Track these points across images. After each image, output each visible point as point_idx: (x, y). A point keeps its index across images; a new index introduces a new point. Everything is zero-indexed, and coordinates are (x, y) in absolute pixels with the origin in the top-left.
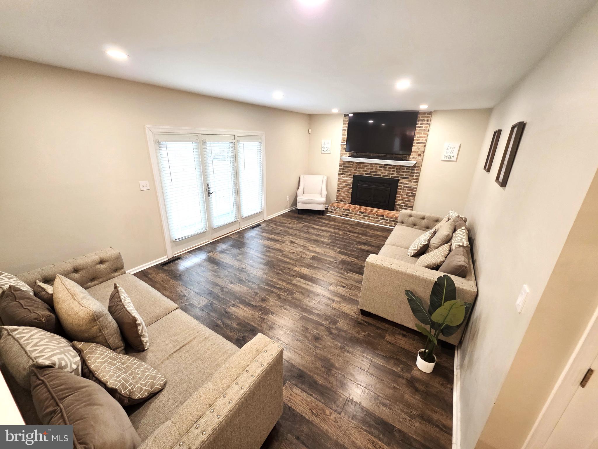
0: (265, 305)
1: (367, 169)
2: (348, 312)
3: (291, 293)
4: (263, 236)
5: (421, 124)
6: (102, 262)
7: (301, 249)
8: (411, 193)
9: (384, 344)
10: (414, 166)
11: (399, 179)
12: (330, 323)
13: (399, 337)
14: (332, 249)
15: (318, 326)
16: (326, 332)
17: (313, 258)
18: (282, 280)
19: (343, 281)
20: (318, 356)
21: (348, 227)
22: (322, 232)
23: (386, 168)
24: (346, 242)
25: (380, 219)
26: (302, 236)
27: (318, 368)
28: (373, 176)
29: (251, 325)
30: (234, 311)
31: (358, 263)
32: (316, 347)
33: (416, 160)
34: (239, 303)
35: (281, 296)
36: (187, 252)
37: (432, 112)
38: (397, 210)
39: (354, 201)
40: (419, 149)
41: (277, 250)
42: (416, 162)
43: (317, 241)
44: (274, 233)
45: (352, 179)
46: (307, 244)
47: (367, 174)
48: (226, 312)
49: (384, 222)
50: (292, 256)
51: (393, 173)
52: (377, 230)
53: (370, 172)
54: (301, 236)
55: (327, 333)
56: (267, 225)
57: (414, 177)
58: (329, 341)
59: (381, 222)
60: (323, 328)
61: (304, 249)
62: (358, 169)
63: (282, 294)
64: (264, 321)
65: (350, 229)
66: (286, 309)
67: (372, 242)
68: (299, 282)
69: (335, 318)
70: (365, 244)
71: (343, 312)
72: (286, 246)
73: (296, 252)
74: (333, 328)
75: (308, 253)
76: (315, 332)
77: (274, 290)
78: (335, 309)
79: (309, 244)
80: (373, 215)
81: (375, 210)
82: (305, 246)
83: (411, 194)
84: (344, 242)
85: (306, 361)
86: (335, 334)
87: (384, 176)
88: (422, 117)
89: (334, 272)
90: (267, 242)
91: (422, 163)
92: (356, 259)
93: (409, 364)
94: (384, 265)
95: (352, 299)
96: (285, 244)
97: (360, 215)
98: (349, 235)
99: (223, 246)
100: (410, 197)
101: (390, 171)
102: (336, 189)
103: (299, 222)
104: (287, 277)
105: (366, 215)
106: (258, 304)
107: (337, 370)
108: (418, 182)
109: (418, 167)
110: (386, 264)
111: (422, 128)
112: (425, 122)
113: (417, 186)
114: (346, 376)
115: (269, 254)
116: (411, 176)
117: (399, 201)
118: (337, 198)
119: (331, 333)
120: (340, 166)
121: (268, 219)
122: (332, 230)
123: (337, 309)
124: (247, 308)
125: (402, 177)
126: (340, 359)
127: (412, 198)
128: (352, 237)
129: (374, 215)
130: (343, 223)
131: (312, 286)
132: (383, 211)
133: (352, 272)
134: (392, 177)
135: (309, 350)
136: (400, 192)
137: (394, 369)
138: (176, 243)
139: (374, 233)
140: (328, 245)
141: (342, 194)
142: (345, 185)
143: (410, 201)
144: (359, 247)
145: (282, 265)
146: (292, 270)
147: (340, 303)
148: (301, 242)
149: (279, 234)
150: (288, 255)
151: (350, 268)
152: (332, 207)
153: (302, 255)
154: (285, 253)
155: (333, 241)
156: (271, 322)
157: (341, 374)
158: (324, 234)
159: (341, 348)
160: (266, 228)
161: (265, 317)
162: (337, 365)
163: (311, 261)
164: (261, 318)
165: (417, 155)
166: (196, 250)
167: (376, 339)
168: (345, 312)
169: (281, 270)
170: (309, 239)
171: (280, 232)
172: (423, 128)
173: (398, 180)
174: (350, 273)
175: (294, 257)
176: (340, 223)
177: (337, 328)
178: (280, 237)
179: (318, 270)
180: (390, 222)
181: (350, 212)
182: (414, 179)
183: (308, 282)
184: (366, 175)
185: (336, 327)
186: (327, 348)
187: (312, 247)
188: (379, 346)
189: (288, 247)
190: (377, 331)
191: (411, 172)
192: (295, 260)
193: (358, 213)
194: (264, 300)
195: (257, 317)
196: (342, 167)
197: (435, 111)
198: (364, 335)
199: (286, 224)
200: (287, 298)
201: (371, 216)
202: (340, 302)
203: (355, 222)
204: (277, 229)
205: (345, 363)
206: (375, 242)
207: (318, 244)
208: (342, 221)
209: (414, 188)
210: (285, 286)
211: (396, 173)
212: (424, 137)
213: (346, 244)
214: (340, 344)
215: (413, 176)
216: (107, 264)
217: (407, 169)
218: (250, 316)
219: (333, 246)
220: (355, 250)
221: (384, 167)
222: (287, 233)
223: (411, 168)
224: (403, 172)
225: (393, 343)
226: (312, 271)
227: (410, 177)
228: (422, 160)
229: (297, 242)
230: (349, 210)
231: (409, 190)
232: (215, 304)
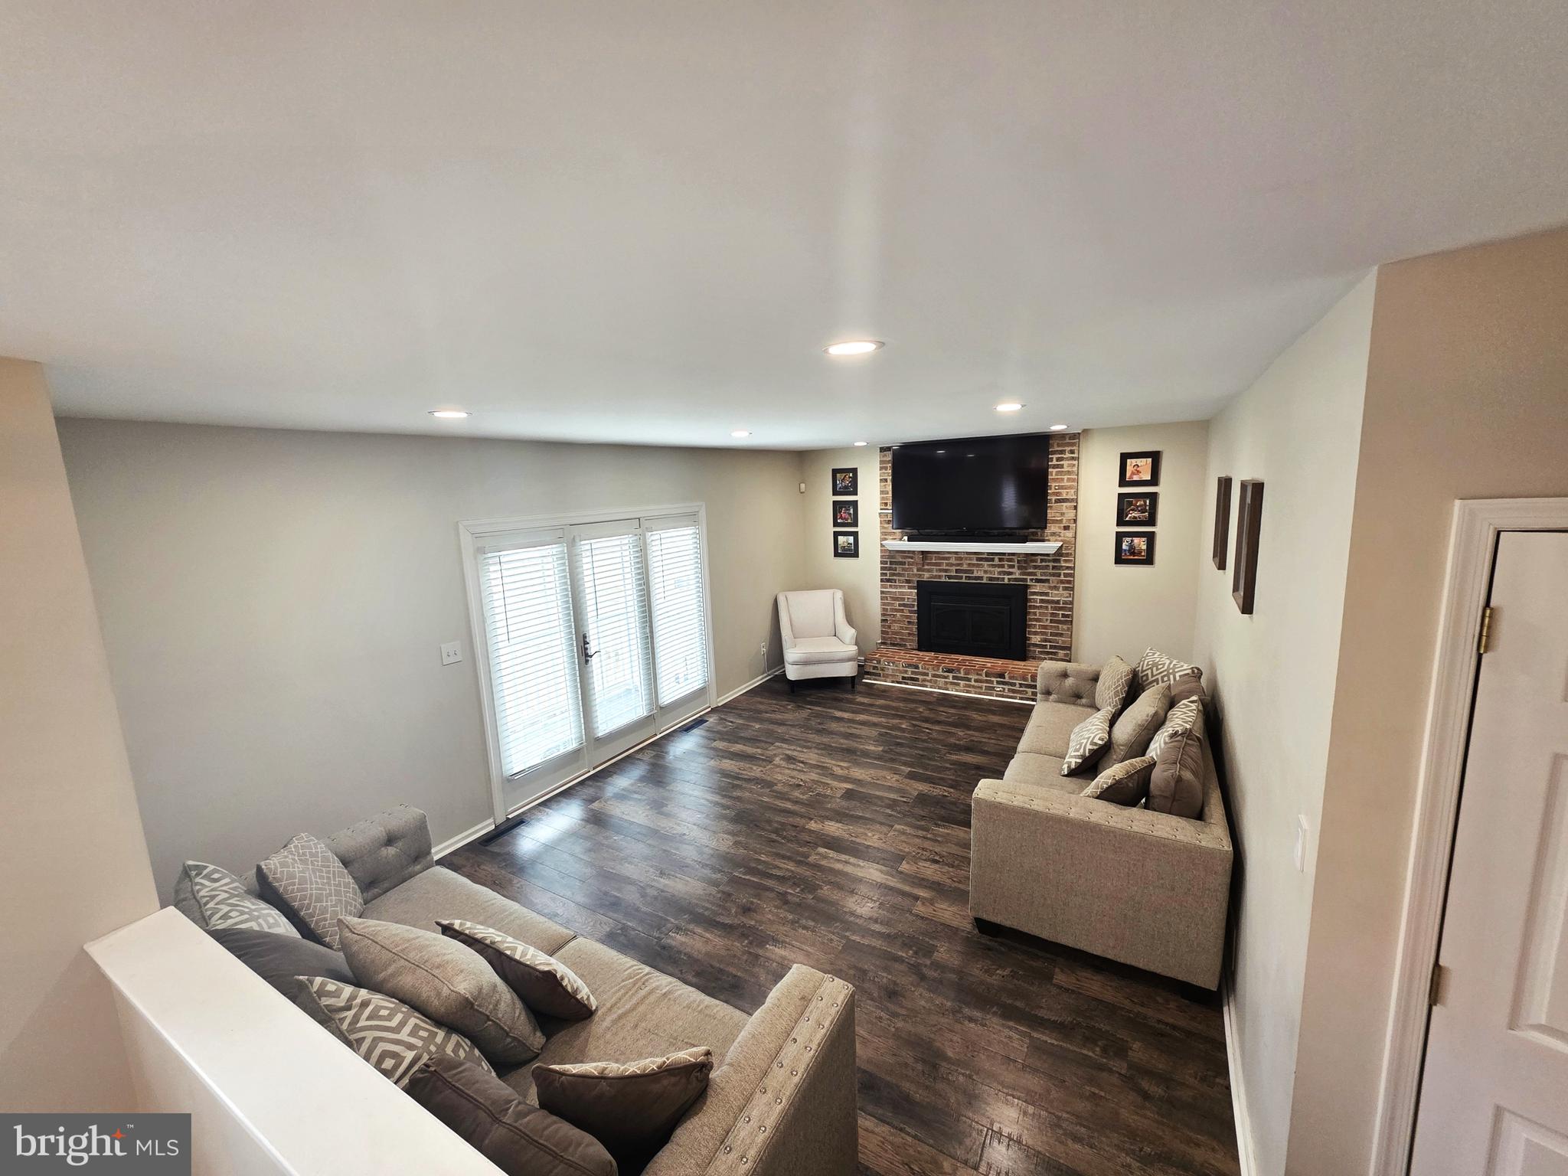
0: (753, 923)
1: (947, 565)
2: (955, 924)
3: (810, 887)
4: (715, 749)
5: (1058, 459)
6: (390, 840)
7: (814, 775)
8: (1060, 616)
9: (1052, 993)
10: (1059, 552)
11: (1027, 585)
12: (916, 953)
13: (1085, 974)
14: (890, 768)
15: (889, 963)
16: (910, 977)
17: (849, 795)
18: (783, 857)
19: (931, 849)
20: (903, 1035)
21: (921, 710)
22: (860, 727)
23: (993, 561)
24: (923, 749)
25: (995, 683)
26: (813, 742)
27: (906, 1065)
28: (964, 580)
29: (729, 974)
30: (682, 943)
31: (959, 800)
32: (894, 1015)
33: (1060, 538)
34: (690, 922)
35: (789, 897)
36: (539, 805)
37: (1079, 433)
38: (1034, 658)
39: (926, 643)
40: (1063, 514)
41: (757, 783)
42: (1060, 544)
43: (850, 751)
44: (742, 738)
45: (916, 591)
46: (829, 762)
47: (950, 577)
48: (664, 948)
49: (1006, 691)
50: (797, 794)
51: (1011, 570)
52: (994, 713)
53: (957, 571)
54: (809, 742)
55: (913, 978)
56: (721, 719)
57: (1062, 577)
58: (921, 998)
59: (1000, 691)
60: (903, 967)
61: (823, 775)
62: (926, 567)
63: (789, 891)
64: (757, 961)
65: (927, 714)
66: (805, 928)
67: (985, 743)
68: (825, 857)
69: (927, 939)
70: (968, 749)
71: (942, 924)
72: (778, 770)
73: (805, 782)
74: (926, 966)
75: (835, 784)
76: (885, 977)
77: (767, 882)
78: (922, 918)
79: (832, 759)
80: (978, 674)
81: (980, 661)
82: (826, 767)
83: (1062, 617)
84: (916, 748)
85: (877, 1049)
86: (934, 980)
87: (991, 579)
88: (1058, 445)
89: (905, 828)
90: (728, 765)
91: (1075, 544)
92: (952, 790)
93: (1118, 1036)
94: (1015, 803)
95: (959, 889)
96: (774, 765)
97: (946, 677)
98: (927, 731)
99: (621, 782)
100: (1060, 626)
101: (1003, 566)
102: (879, 618)
103: (799, 706)
104: (793, 848)
105: (959, 675)
106: (736, 921)
107: (953, 1065)
108: (1072, 589)
109: (1068, 555)
110: (1018, 801)
111: (1063, 468)
112: (1068, 455)
113: (1073, 598)
114: (974, 1077)
115: (739, 794)
116: (1054, 575)
117: (1035, 635)
118: (883, 638)
119: (923, 978)
120: (882, 563)
121: (720, 705)
122: (883, 719)
123: (927, 918)
124: (712, 933)
125: (1033, 579)
126: (955, 1038)
127: (1065, 627)
128: (935, 735)
129: (981, 675)
130: (905, 700)
131: (859, 865)
132: (1000, 662)
133: (948, 822)
134: (1009, 579)
135: (879, 1023)
136: (1035, 614)
137: (1085, 1052)
138: (513, 782)
139: (984, 719)
140: (880, 758)
141: (896, 627)
142: (900, 605)
143: (1061, 635)
144: (954, 757)
145: (776, 819)
146: (804, 829)
147: (931, 902)
148: (812, 757)
149: (753, 741)
150: (787, 793)
151: (943, 812)
152: (875, 662)
153: (820, 790)
154: (779, 787)
155: (891, 747)
156: (775, 964)
157: (963, 1074)
158: (865, 731)
159: (954, 1012)
160: (720, 728)
161: (760, 952)
162: (950, 1054)
163: (844, 803)
164: (750, 953)
165: (1059, 527)
166: (559, 798)
167: (1033, 983)
168: (948, 922)
169: (776, 831)
170: (831, 746)
171: (757, 736)
172: (1066, 469)
173: (1027, 587)
174: (944, 826)
175: (801, 796)
176: (899, 699)
177: (936, 965)
178: (758, 748)
179: (866, 825)
180: (1021, 689)
181: (921, 670)
182: (1062, 582)
183: (847, 857)
184: (947, 580)
185: (932, 963)
186: (920, 1016)
187: (842, 768)
188: (1043, 998)
189: (782, 771)
190: (1032, 962)
191: (1054, 568)
192: (805, 804)
193: (940, 672)
194: (749, 910)
195: (739, 954)
196: (887, 564)
197: (1085, 431)
198: (1003, 977)
199: (766, 713)
200: (804, 900)
201: (973, 677)
202: (931, 900)
203: (935, 695)
204: (748, 729)
205: (968, 1047)
206: (993, 741)
207: (855, 760)
208: (904, 694)
209: (1065, 603)
210: (792, 871)
211: (1019, 572)
212: (1070, 487)
213: (921, 753)
214: (949, 1004)
215: (1059, 575)
216: (400, 844)
217: (1042, 561)
218: (723, 952)
219: (893, 760)
220: (947, 768)
221: (987, 560)
222: (773, 738)
223: (1050, 558)
224: (1036, 567)
225: (1074, 988)
226: (851, 827)
227: (1051, 578)
228: (1075, 537)
229: (802, 757)
230: (917, 667)
231: (1055, 609)
232: (634, 929)
